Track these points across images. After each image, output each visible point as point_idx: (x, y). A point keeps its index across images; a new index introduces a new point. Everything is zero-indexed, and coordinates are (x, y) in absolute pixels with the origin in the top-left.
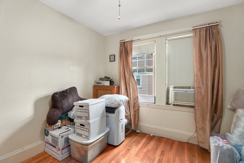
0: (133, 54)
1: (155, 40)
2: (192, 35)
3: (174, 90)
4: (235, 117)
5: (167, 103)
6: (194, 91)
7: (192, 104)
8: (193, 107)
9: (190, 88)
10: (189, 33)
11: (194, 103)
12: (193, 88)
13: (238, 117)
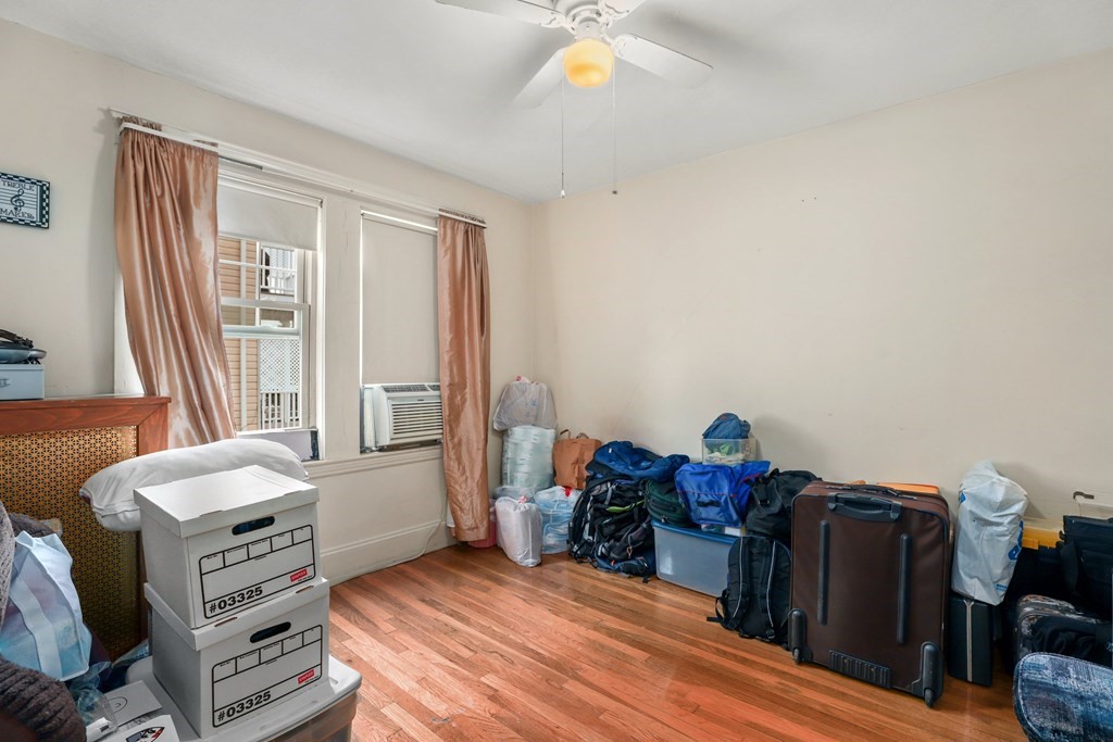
0: (220, 228)
1: (320, 196)
2: (436, 229)
3: (388, 398)
4: (510, 445)
5: (363, 450)
6: (440, 396)
7: (434, 435)
8: (434, 443)
9: (423, 389)
10: (427, 220)
11: (440, 431)
12: (437, 388)
13: (516, 444)
